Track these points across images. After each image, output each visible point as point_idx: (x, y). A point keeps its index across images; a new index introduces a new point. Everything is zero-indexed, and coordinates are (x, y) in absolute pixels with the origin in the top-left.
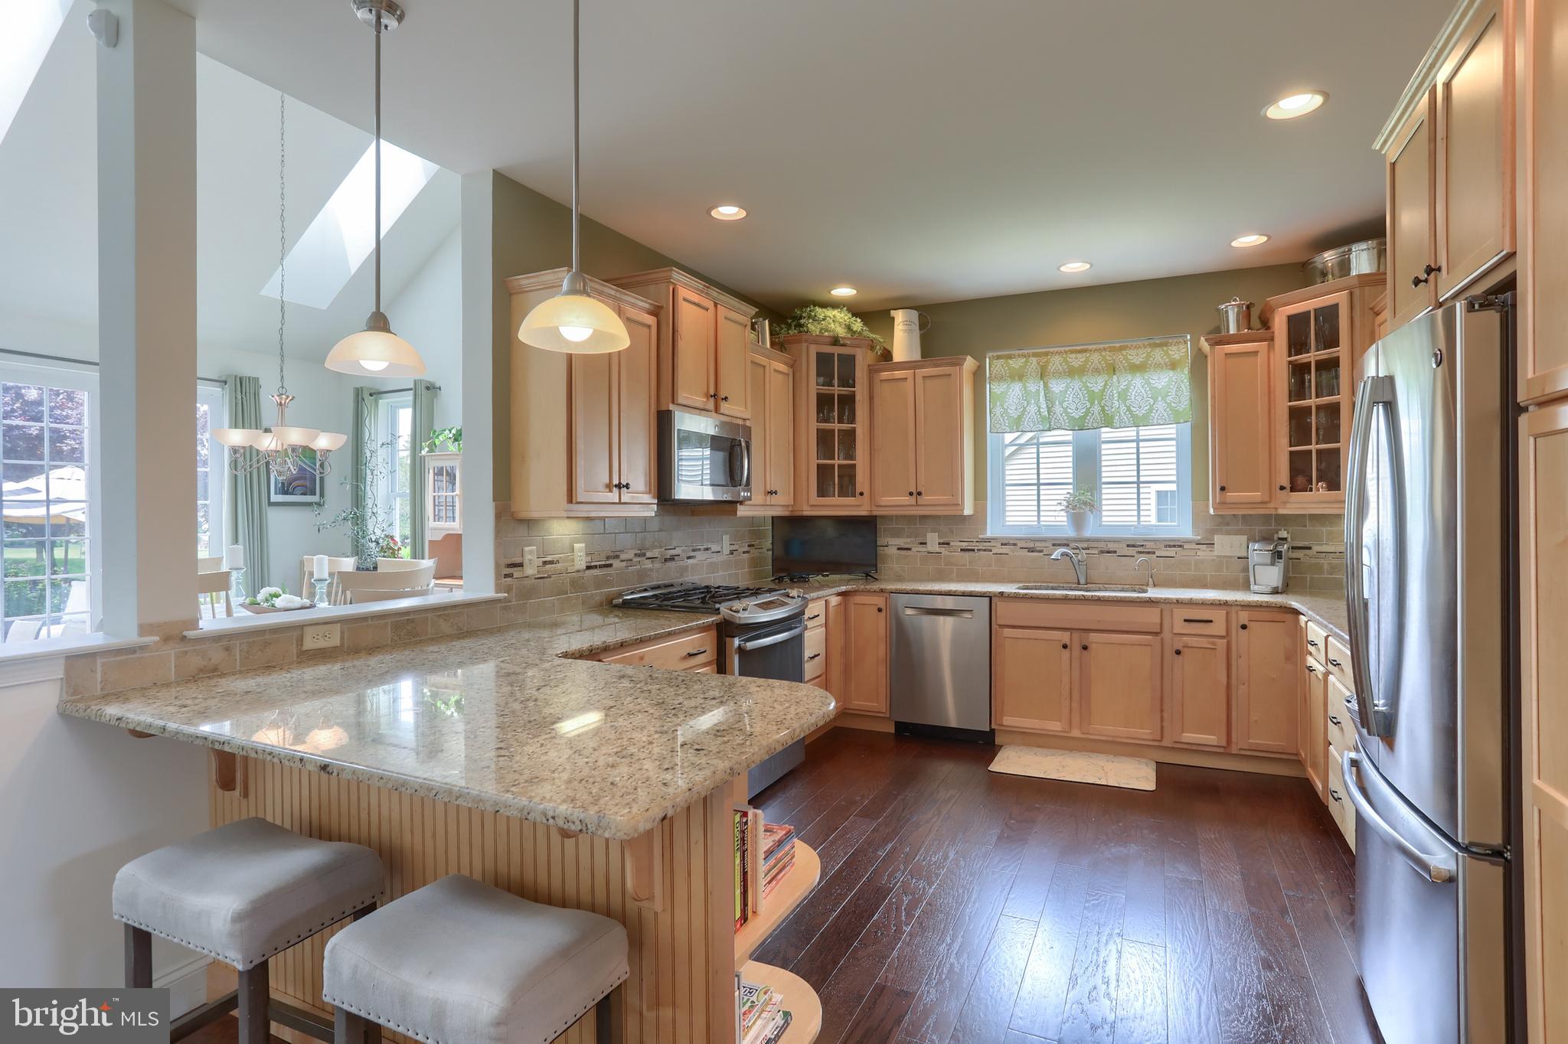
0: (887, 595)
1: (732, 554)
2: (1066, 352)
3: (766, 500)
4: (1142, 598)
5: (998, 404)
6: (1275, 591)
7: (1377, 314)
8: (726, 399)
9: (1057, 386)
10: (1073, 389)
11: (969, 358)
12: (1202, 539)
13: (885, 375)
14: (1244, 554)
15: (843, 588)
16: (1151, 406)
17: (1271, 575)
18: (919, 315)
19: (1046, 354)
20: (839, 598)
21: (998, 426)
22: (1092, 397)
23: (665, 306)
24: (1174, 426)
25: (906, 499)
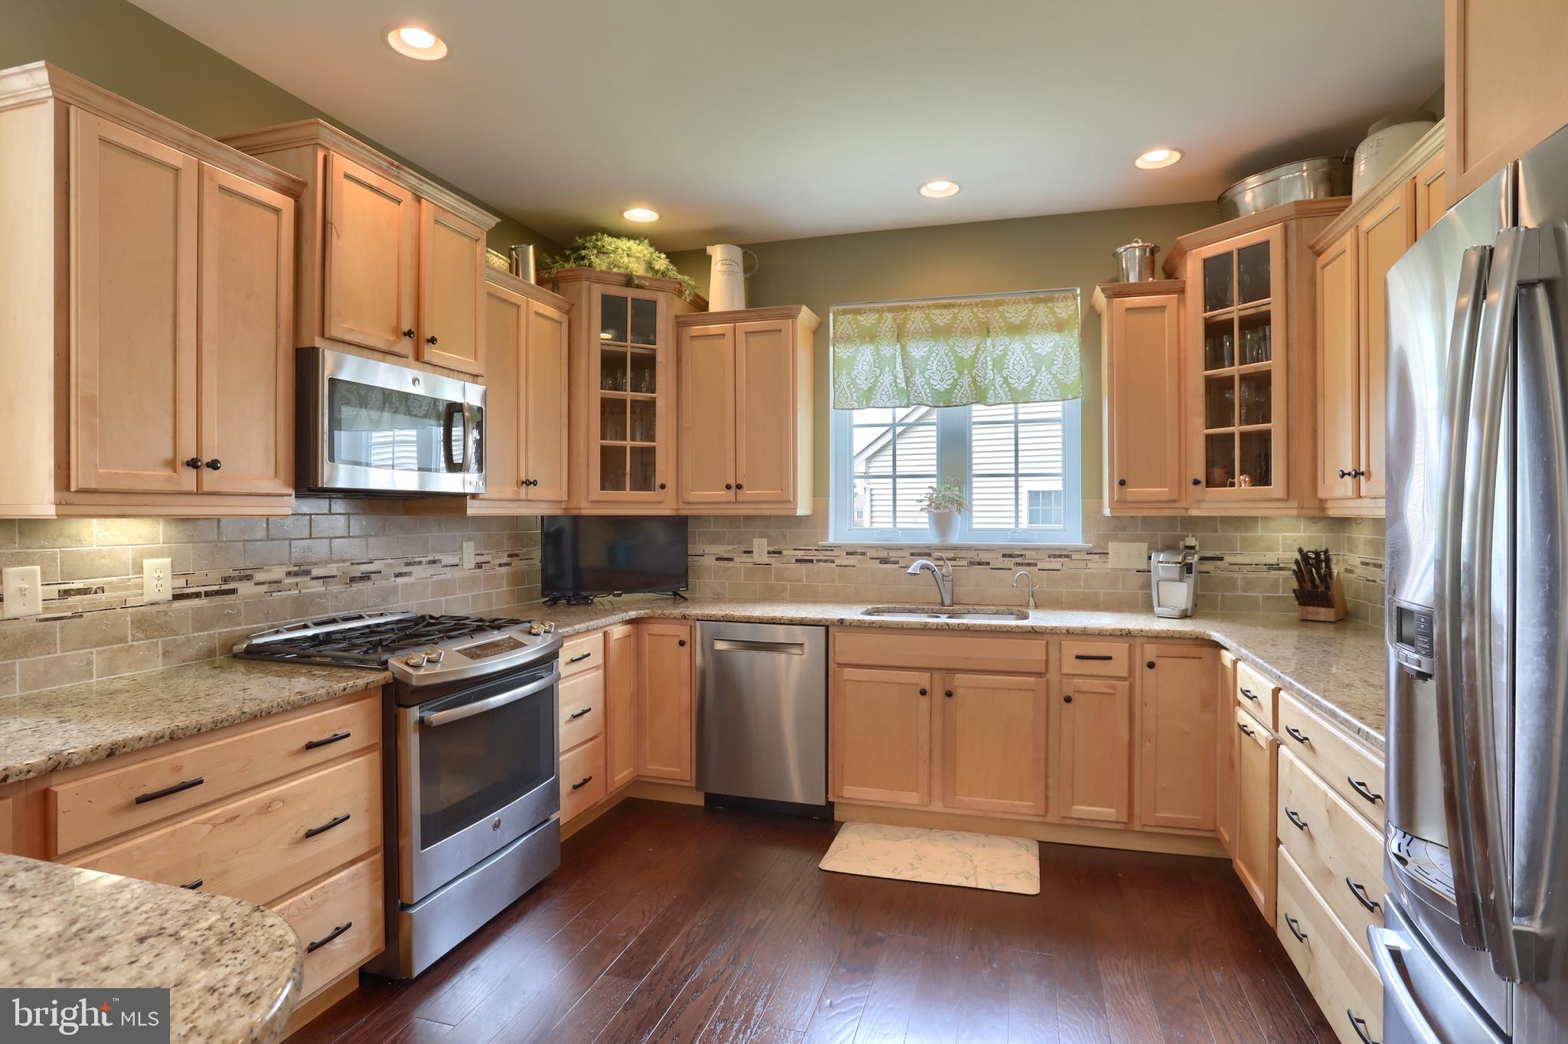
0: (692, 624)
1: (480, 567)
2: (929, 307)
3: (519, 493)
4: (1022, 627)
5: (844, 372)
6: (1184, 615)
7: (1318, 254)
8: (433, 340)
9: (918, 350)
10: (937, 354)
11: (804, 308)
12: (1094, 546)
13: (696, 330)
14: (1144, 567)
15: (633, 614)
16: (1033, 378)
17: (1179, 594)
18: (744, 253)
19: (904, 309)
20: (627, 627)
21: (843, 400)
22: (961, 364)
23: (309, 183)
24: (1060, 403)
25: (722, 494)
